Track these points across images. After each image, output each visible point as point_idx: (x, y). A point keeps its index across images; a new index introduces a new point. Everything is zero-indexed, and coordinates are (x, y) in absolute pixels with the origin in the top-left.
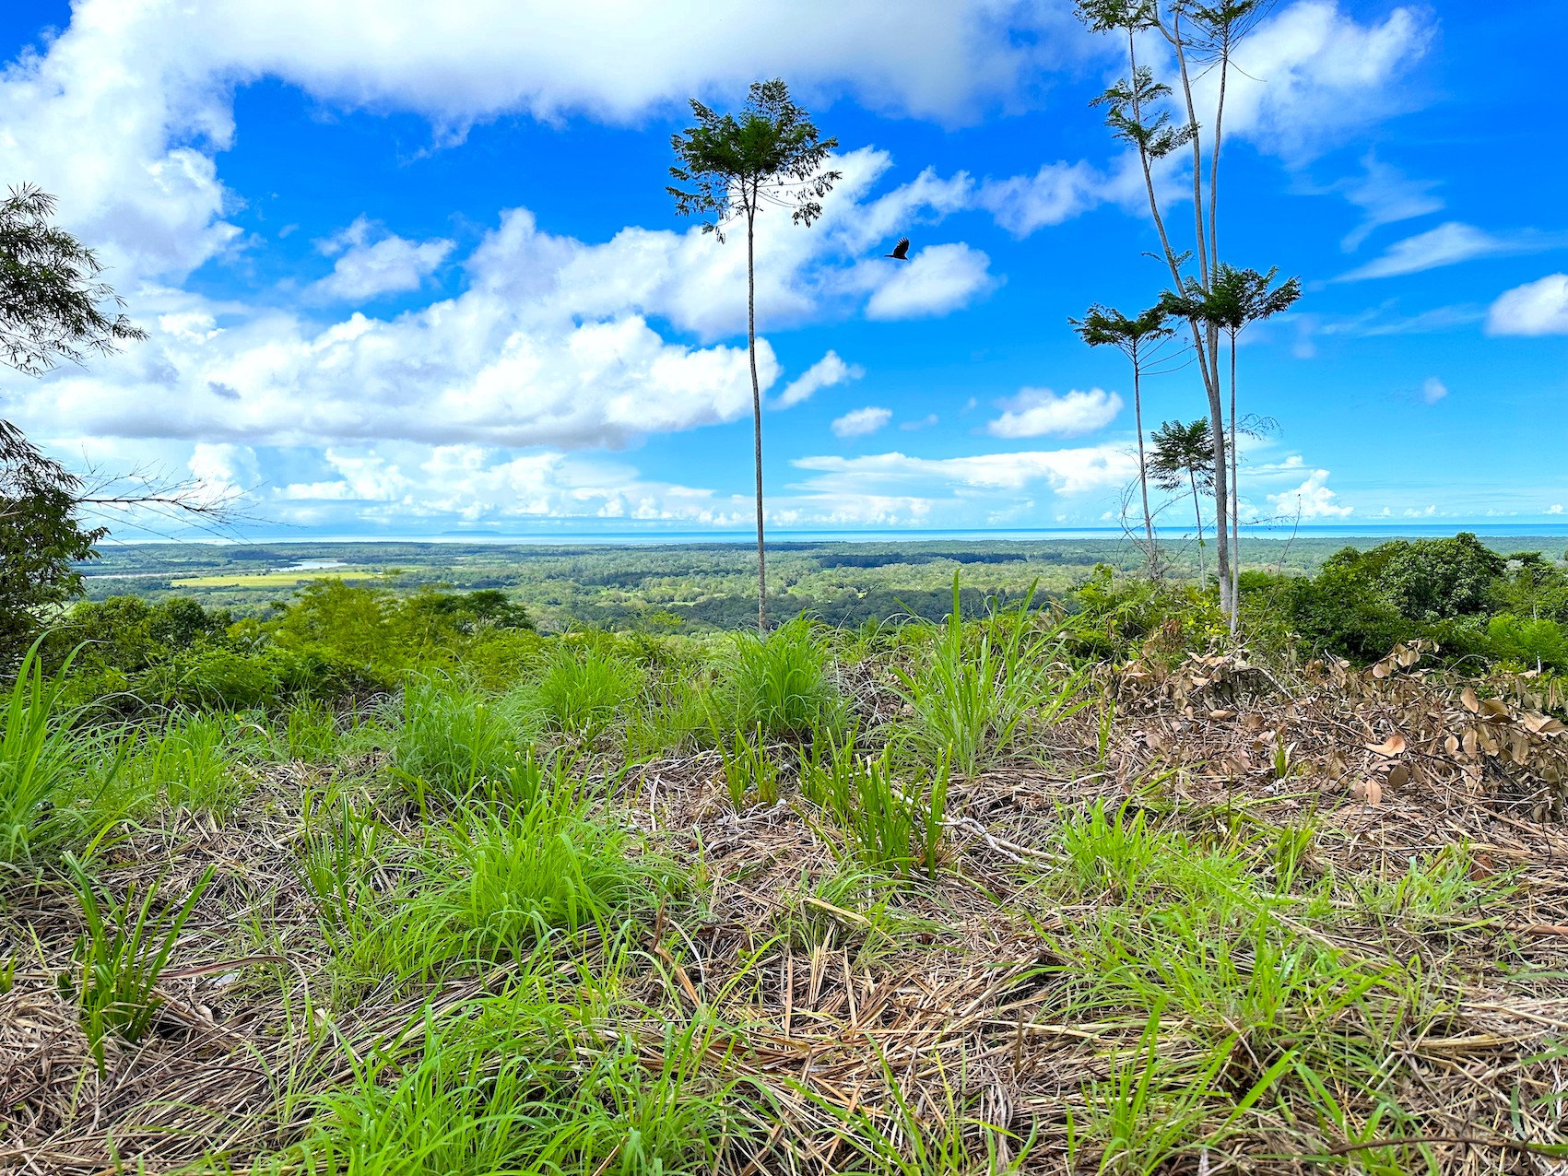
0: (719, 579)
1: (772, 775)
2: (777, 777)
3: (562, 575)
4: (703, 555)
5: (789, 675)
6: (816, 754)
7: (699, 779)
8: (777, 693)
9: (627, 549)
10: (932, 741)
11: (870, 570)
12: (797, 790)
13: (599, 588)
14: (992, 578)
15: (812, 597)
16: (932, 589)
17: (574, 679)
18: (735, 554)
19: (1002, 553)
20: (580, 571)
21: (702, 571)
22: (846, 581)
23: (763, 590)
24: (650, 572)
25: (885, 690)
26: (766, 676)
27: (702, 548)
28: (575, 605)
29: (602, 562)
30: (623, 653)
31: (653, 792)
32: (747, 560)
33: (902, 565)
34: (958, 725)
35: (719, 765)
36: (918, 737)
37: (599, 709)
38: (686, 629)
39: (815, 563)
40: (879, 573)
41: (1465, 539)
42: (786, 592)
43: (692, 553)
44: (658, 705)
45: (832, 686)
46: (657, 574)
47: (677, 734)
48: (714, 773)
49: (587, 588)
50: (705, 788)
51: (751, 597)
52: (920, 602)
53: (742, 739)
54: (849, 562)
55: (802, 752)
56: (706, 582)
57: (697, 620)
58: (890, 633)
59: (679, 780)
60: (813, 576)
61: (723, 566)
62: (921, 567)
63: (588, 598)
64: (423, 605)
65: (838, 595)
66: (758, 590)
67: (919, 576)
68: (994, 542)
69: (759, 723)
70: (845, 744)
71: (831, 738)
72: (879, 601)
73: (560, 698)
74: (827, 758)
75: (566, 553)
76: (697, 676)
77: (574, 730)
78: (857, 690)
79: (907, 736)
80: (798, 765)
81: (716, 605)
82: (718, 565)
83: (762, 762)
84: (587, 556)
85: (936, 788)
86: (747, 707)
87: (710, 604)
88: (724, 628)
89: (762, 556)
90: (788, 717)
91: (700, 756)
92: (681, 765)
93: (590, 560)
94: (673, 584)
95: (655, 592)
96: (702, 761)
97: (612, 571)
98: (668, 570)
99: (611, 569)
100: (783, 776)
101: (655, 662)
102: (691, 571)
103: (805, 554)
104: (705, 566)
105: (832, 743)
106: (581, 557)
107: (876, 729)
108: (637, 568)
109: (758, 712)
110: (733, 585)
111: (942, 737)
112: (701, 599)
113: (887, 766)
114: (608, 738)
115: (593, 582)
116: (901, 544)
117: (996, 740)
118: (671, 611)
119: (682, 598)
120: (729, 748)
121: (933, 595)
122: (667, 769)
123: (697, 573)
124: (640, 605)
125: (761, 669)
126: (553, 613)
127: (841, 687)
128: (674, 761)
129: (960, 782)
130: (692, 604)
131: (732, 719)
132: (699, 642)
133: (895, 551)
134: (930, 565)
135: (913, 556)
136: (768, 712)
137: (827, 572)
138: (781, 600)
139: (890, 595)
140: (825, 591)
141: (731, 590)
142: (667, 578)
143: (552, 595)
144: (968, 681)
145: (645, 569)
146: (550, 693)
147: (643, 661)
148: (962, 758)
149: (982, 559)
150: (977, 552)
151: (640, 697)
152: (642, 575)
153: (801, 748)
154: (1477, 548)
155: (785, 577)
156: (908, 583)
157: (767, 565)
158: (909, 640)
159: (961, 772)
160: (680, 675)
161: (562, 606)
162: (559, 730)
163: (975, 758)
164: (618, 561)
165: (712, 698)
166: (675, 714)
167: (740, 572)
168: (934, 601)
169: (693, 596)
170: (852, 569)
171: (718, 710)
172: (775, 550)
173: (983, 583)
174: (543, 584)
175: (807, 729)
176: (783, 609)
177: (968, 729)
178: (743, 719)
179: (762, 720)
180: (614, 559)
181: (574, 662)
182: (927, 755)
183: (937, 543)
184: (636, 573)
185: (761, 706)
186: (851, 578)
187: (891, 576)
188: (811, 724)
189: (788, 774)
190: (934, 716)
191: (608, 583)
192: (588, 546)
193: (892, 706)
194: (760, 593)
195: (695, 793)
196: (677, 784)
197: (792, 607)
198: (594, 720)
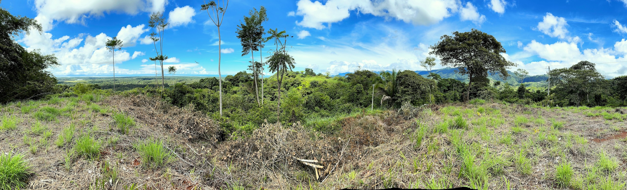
41: (214, 78)
54: (147, 79)
64: (89, 86)
154: (216, 79)
176: (138, 86)
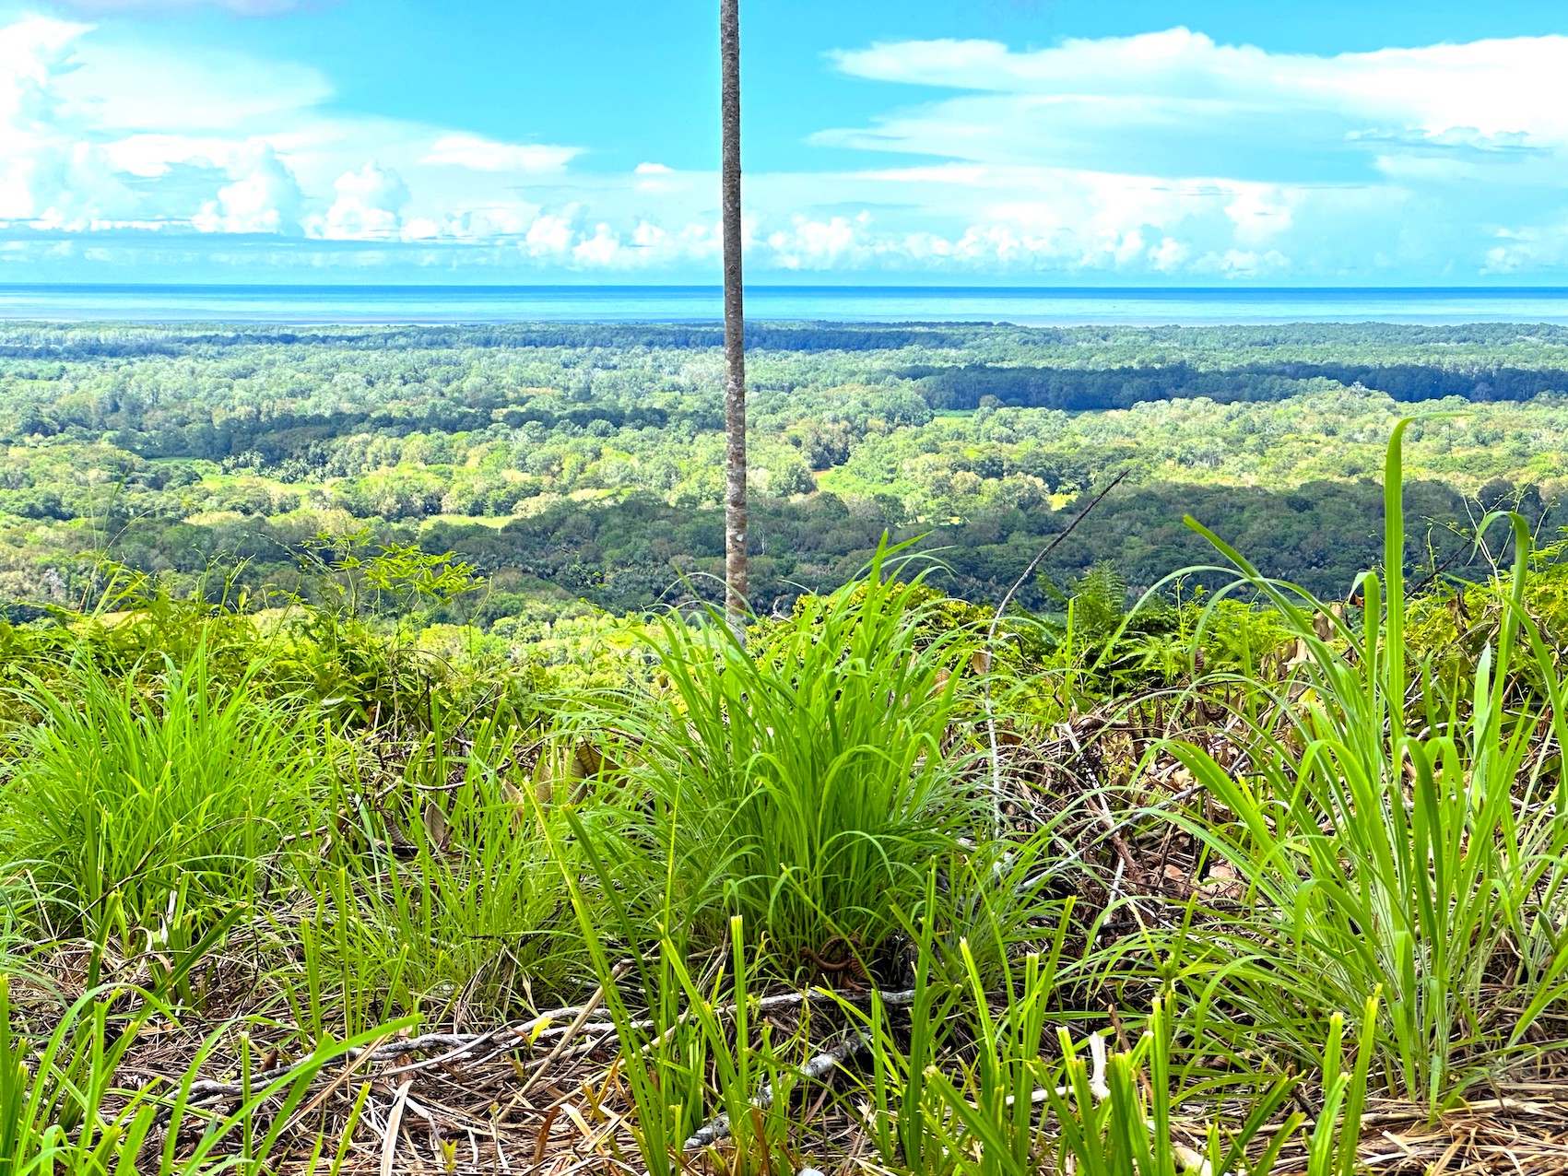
0: (590, 441)
1: (778, 1091)
2: (796, 1097)
3: (79, 424)
4: (539, 364)
5: (837, 764)
6: (923, 1028)
7: (540, 1100)
8: (796, 824)
9: (289, 340)
10: (1303, 987)
11: (1087, 418)
12: (861, 1140)
13: (198, 466)
14: (1498, 451)
15: (895, 503)
16: (1294, 483)
17: (126, 766)
18: (643, 360)
19: (1533, 367)
20: (136, 408)
21: (532, 415)
22: (1014, 453)
23: (740, 479)
24: (363, 418)
25: (1147, 819)
26: (760, 769)
27: (532, 339)
28: (117, 523)
29: (206, 383)
30: (279, 683)
31: (389, 1137)
32: (682, 380)
33: (1199, 403)
34: (1394, 937)
35: (603, 1054)
36: (1257, 976)
37: (208, 865)
38: (480, 606)
39: (908, 391)
40: (1118, 430)
42: (810, 487)
43: (503, 354)
44: (404, 853)
45: (975, 804)
46: (387, 422)
47: (461, 951)
48: (588, 1081)
49: (158, 465)
50: (559, 1127)
51: (694, 501)
52: (1255, 528)
53: (682, 973)
54: (1020, 391)
55: (877, 1019)
56: (548, 449)
57: (513, 577)
58: (1155, 628)
59: (471, 1099)
60: (902, 436)
61: (605, 400)
62: (1258, 413)
63: (160, 499)
65: (983, 500)
66: (720, 479)
67: (1251, 441)
68: (1504, 332)
69: (736, 922)
70: (1020, 993)
71: (974, 976)
72: (1119, 523)
73: (80, 826)
74: (960, 1038)
75: (92, 351)
76: (530, 760)
77: (126, 933)
78: (1060, 816)
79: (1223, 971)
80: (864, 1060)
81: (579, 528)
82: (585, 395)
83: (745, 1050)
84: (159, 361)
85: (1322, 1140)
86: (695, 867)
87: (561, 522)
88: (605, 602)
89: (738, 369)
90: (832, 904)
91: (541, 1024)
92: (478, 1053)
93: (166, 376)
94: (434, 458)
95: (379, 484)
96: (546, 1041)
97: (242, 412)
98: (421, 411)
99: (238, 404)
100: (816, 1092)
101: (387, 712)
102: (498, 414)
103: (876, 361)
104: (544, 399)
105: (979, 992)
106: (138, 365)
107: (1120, 947)
108: (324, 402)
109: (733, 887)
110: (634, 461)
111: (1339, 978)
112: (531, 508)
113: (1162, 1069)
114: (239, 959)
115: (177, 448)
116: (1194, 337)
117: (1519, 990)
118: (434, 545)
119: (467, 502)
120: (633, 1000)
121: (1298, 503)
122: (430, 1063)
123: (518, 422)
124: (331, 522)
125: (743, 740)
126: (47, 544)
127: (1003, 807)
128: (455, 1037)
129: (1398, 1126)
130: (499, 523)
131: (643, 907)
132: (521, 651)
133: (1174, 358)
134: (1289, 407)
135: (1234, 373)
136: (766, 886)
137: (950, 421)
138: (794, 514)
139: (1161, 503)
140: (941, 487)
141: (630, 478)
142: (416, 441)
143: (44, 488)
144: (1431, 792)
145: (347, 407)
146: (41, 808)
147: (344, 709)
148: (1407, 1047)
149: (1463, 386)
150: (1447, 363)
151: (342, 825)
152: (338, 425)
153: (877, 1006)
155: (808, 439)
156: (1216, 462)
157: (751, 396)
158: (1221, 653)
159: (1402, 1091)
160: (473, 759)
161: (78, 524)
162: (77, 930)
163: (1450, 1048)
164: (259, 380)
165: (579, 834)
166: (456, 891)
167: (660, 418)
168: (1300, 525)
169: (502, 496)
170: (1030, 415)
171: (602, 876)
172: (776, 347)
173: (1465, 467)
174: (14, 452)
175: (890, 943)
176: (797, 543)
177: (1425, 950)
178: (683, 905)
179: (745, 910)
180: (247, 373)
181: (125, 710)
182: (1288, 1035)
183: (1318, 332)
184: (319, 420)
185: (744, 866)
186: (1028, 444)
187: (1161, 442)
188: (908, 925)
189: (828, 1086)
190: (1314, 907)
191: (227, 450)
192: (164, 326)
193: (1171, 871)
194: (731, 489)
195: (524, 1145)
196: (464, 1114)
197: (828, 539)
198: (192, 901)
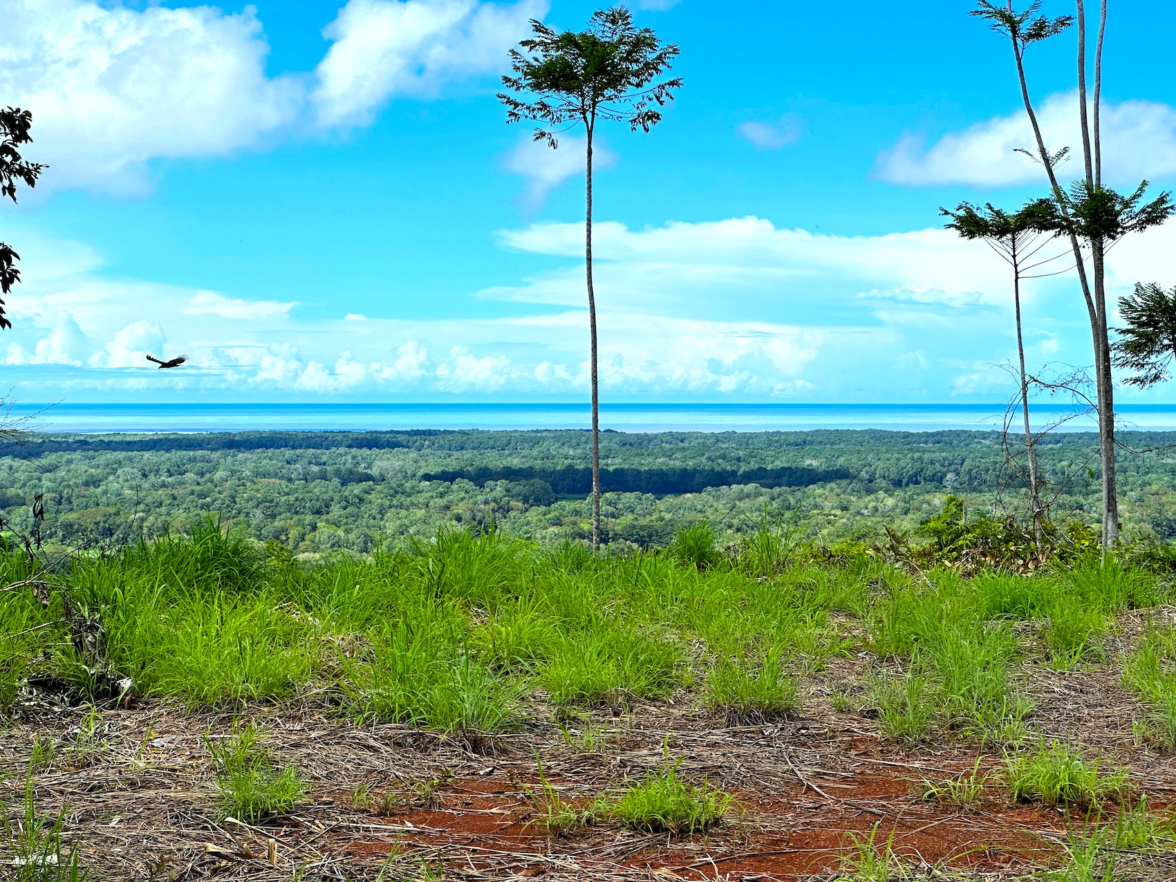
0: (308, 518)
4: (269, 461)
9: (83, 444)
11: (671, 500)
18: (346, 459)
22: (617, 525)
24: (140, 501)
29: (21, 476)
32: (374, 473)
33: (750, 487)
40: (692, 508)
43: (242, 454)
60: (535, 513)
62: (793, 495)
67: (788, 514)
68: (966, 436)
110: (341, 533)
116: (747, 440)
155: (467, 516)
164: (61, 473)
170: (629, 498)
180: (52, 469)
186: (628, 518)
187: (724, 516)
